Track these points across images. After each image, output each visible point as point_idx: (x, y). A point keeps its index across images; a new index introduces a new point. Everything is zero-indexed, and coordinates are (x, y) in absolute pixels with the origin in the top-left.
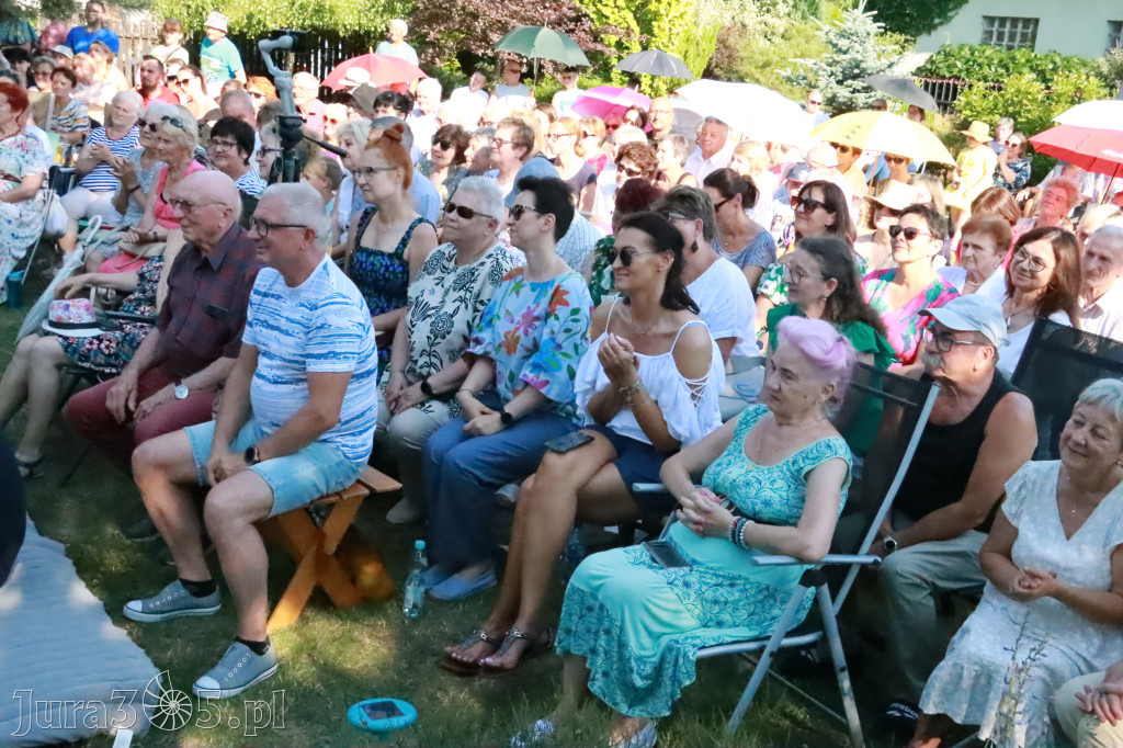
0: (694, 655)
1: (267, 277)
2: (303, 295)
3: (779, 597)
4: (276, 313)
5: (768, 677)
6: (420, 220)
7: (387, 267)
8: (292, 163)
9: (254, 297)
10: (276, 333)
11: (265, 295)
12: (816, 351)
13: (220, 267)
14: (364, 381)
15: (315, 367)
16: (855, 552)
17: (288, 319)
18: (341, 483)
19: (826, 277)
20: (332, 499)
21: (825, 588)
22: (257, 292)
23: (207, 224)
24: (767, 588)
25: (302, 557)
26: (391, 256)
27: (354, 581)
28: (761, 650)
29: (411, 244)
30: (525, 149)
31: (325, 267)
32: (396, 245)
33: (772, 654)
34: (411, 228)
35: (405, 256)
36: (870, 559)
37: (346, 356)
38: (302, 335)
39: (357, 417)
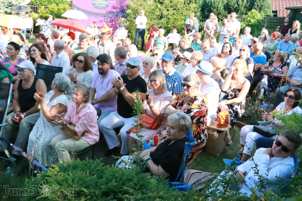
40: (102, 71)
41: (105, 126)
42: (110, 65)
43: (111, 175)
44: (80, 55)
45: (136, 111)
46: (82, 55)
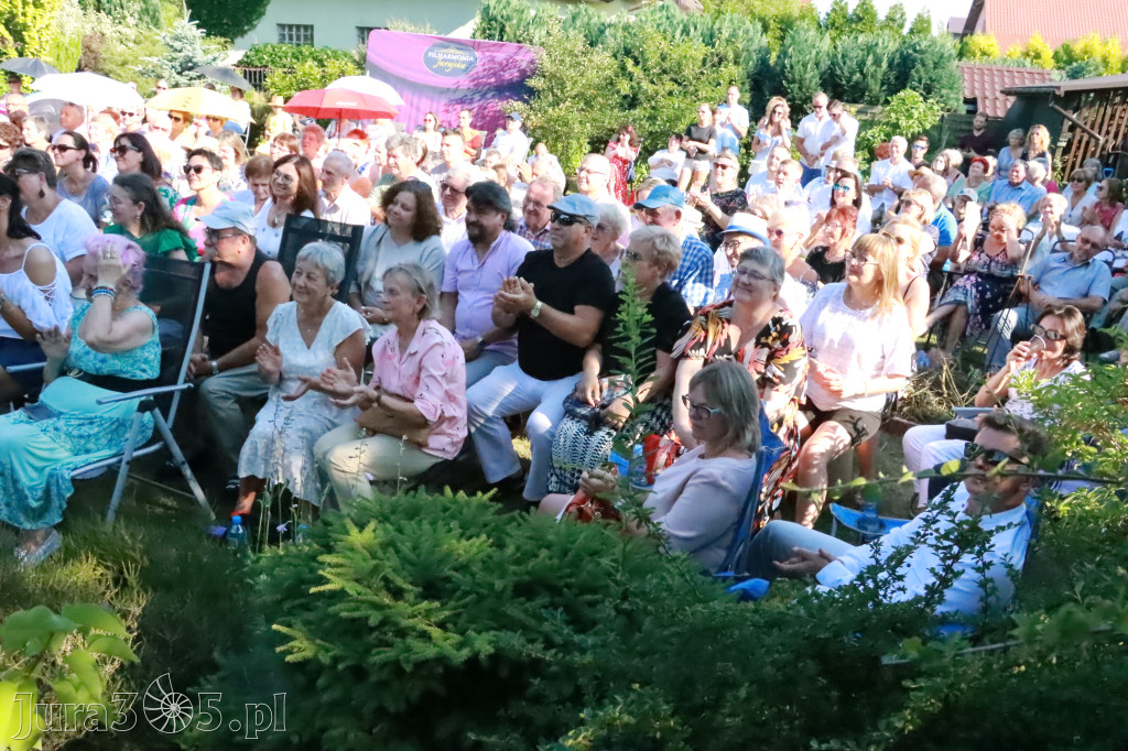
0: (68, 475)
3: (128, 424)
5: (129, 476)
16: (174, 382)
19: (136, 202)
21: (157, 411)
24: (118, 420)
28: (120, 461)
33: (128, 463)
36: (185, 386)
40: (476, 232)
41: (479, 410)
42: (503, 217)
43: (531, 538)
44: (402, 190)
45: (624, 326)
46: (409, 190)
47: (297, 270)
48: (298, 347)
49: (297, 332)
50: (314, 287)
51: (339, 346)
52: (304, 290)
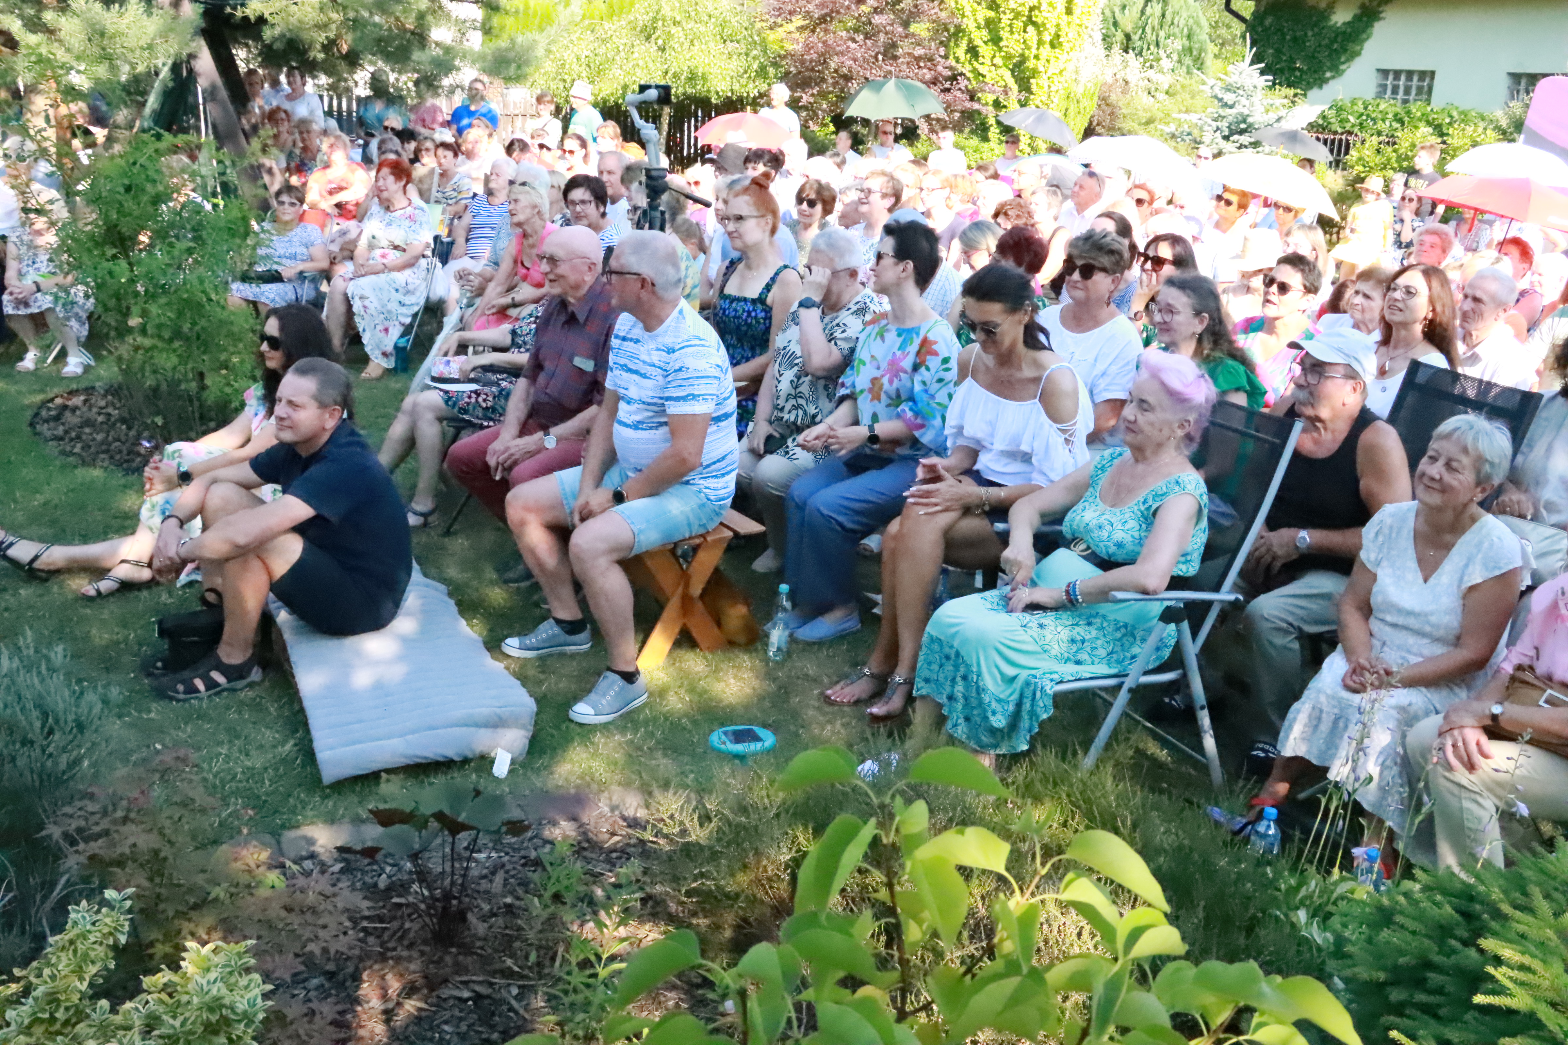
0: (1051, 689)
1: (624, 322)
2: (660, 339)
3: (1139, 634)
4: (634, 357)
5: (1125, 714)
6: (786, 267)
7: (749, 312)
8: (658, 214)
9: (614, 342)
10: (635, 377)
11: (624, 339)
12: (1176, 384)
13: (587, 319)
14: (722, 424)
15: (674, 409)
16: (1217, 589)
17: (644, 362)
18: (704, 526)
19: (1198, 313)
20: (697, 541)
21: (1185, 625)
22: (617, 337)
23: (573, 278)
24: (1126, 626)
25: (668, 599)
26: (754, 301)
27: (719, 624)
28: (1119, 686)
29: (775, 290)
30: (893, 200)
31: (681, 312)
32: (760, 290)
33: (1130, 690)
34: (777, 274)
35: (769, 301)
36: (1232, 597)
37: (704, 397)
38: (660, 378)
39: (718, 461)
47: (1430, 453)
48: (1410, 576)
49: (1411, 553)
50: (1455, 483)
51: (1472, 588)
52: (1436, 485)
